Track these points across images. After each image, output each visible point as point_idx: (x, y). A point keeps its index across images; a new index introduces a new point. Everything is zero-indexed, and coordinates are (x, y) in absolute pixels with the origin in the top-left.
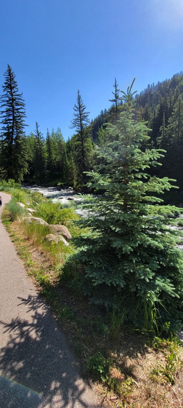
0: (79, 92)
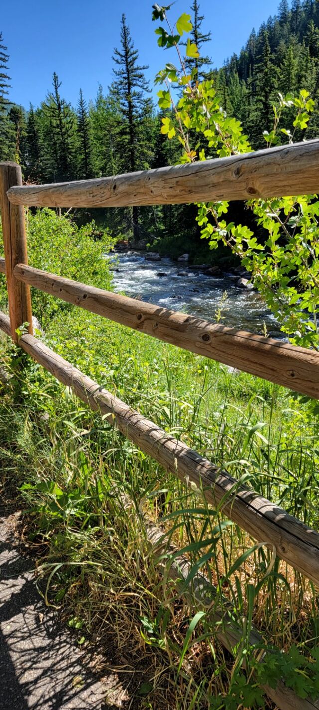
0: (123, 19)
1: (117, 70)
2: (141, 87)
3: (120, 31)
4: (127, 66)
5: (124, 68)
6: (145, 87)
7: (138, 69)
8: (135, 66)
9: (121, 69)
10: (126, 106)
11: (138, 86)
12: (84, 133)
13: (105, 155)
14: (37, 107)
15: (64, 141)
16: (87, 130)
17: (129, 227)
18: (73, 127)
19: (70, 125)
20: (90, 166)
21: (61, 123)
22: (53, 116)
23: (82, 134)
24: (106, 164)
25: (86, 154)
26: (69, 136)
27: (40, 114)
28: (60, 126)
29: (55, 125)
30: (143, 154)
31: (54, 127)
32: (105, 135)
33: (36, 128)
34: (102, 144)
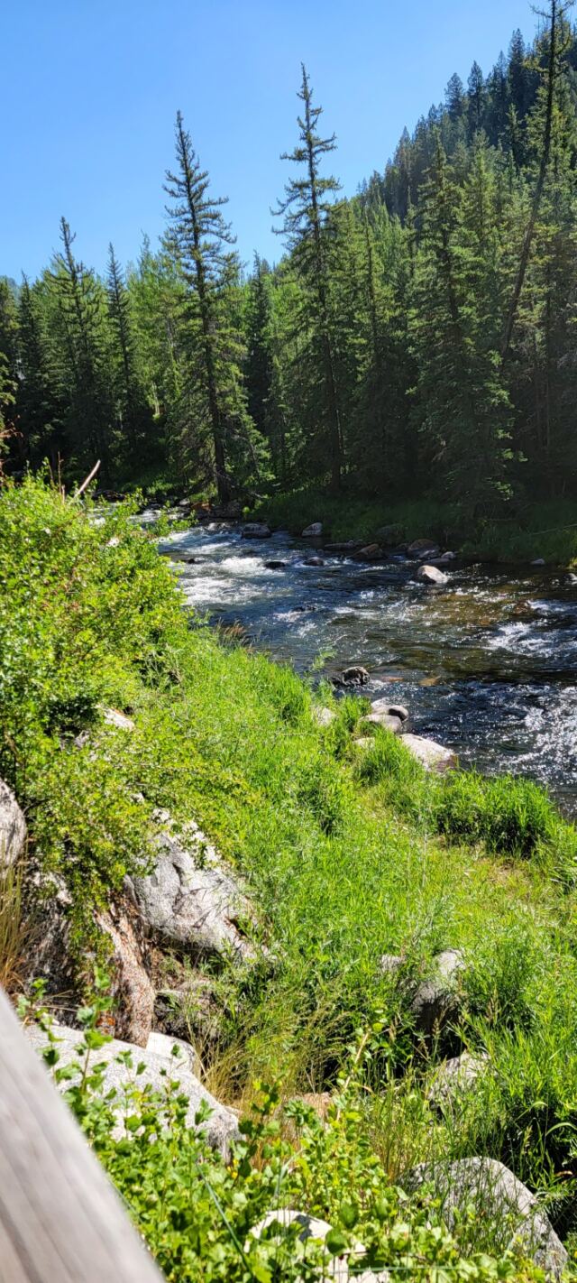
0: (179, 119)
1: (172, 208)
2: (217, 234)
3: (175, 141)
4: (190, 200)
5: (186, 203)
6: (224, 234)
7: (210, 203)
8: (205, 199)
9: (179, 206)
10: (192, 269)
11: (213, 232)
12: (121, 319)
13: (160, 355)
14: (35, 277)
15: (86, 334)
16: (125, 313)
17: (209, 478)
18: (101, 308)
19: (95, 306)
20: (135, 375)
21: (78, 303)
22: (64, 292)
23: (116, 321)
24: (162, 371)
25: (126, 355)
26: (93, 324)
27: (40, 289)
28: (77, 308)
29: (67, 307)
30: (227, 350)
31: (66, 311)
32: (158, 320)
33: (35, 314)
34: (152, 336)
